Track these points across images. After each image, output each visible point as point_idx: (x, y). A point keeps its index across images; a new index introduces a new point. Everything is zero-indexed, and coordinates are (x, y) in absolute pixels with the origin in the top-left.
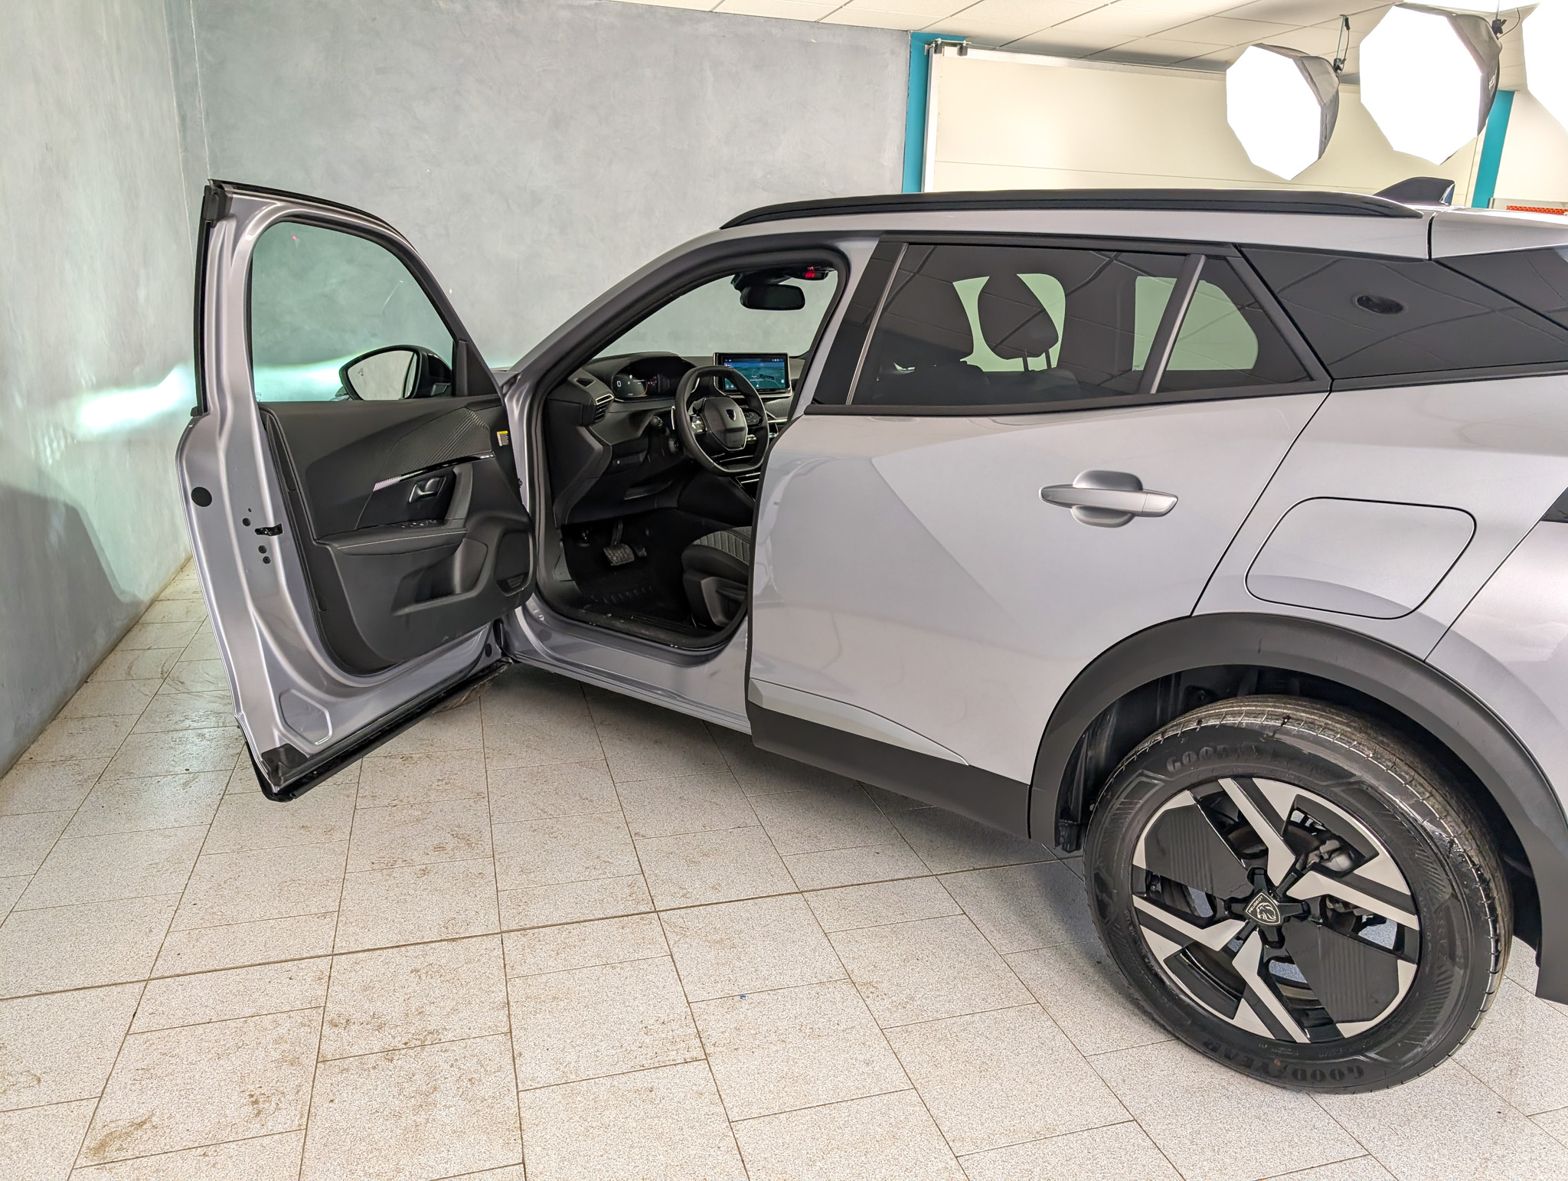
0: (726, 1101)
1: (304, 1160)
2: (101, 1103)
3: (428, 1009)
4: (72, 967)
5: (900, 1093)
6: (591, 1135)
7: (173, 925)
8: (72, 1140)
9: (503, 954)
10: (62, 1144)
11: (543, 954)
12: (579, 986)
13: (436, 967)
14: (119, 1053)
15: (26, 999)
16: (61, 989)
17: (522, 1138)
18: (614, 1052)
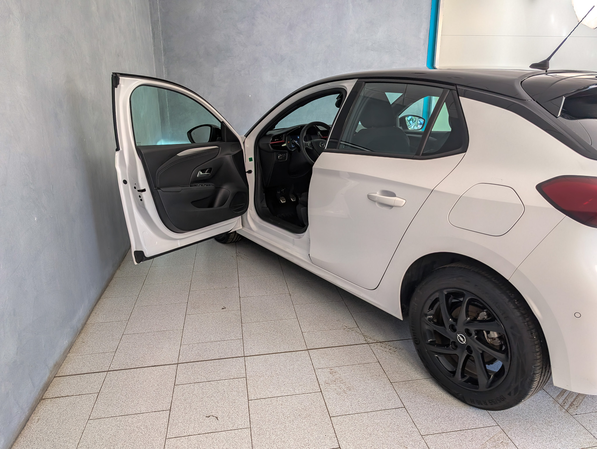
0: (418, 426)
1: (253, 441)
2: (171, 413)
4: (149, 357)
5: (492, 427)
6: (365, 438)
7: (182, 342)
8: (163, 427)
9: (311, 359)
10: (160, 428)
11: (326, 359)
12: (344, 374)
14: (173, 392)
15: (136, 369)
16: (147, 366)
17: (337, 437)
18: (366, 402)
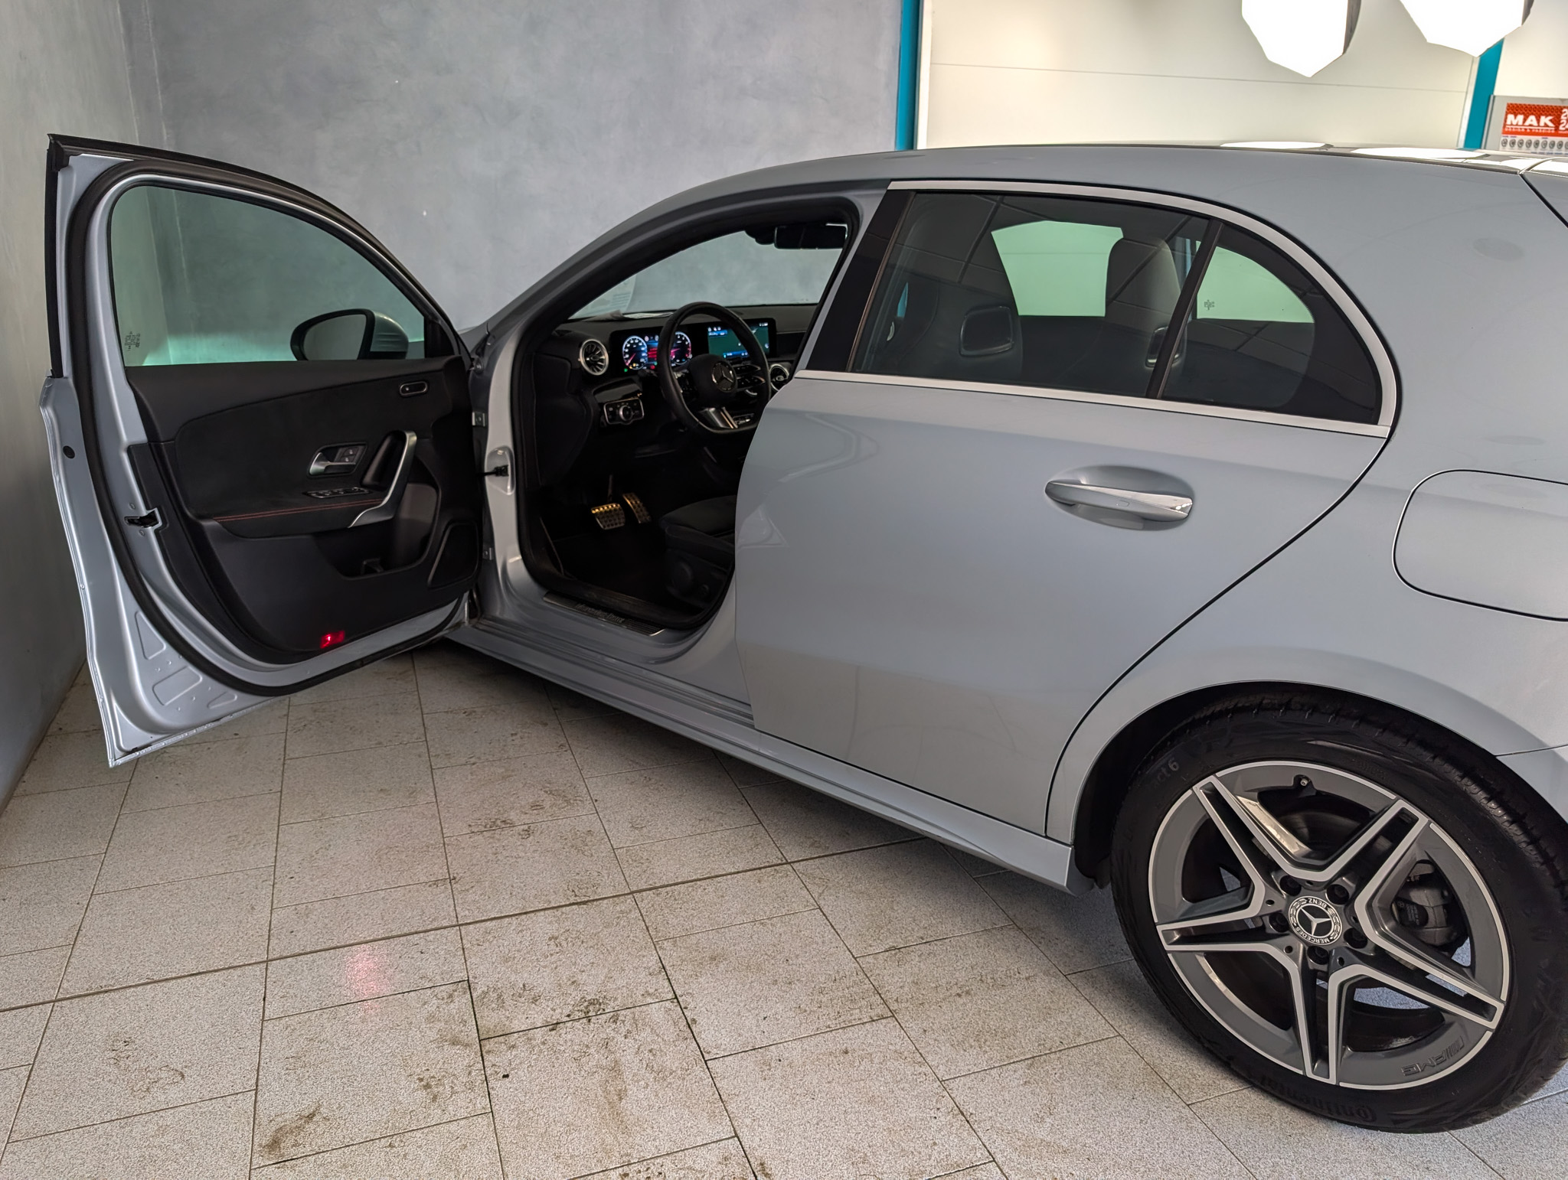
0: (929, 1058)
1: (502, 1146)
2: (259, 1097)
3: (580, 978)
4: (180, 952)
7: (275, 902)
8: (240, 1138)
9: (642, 915)
10: (230, 1143)
11: (683, 914)
12: (734, 946)
13: (574, 933)
14: (261, 1041)
15: (140, 988)
16: (174, 975)
